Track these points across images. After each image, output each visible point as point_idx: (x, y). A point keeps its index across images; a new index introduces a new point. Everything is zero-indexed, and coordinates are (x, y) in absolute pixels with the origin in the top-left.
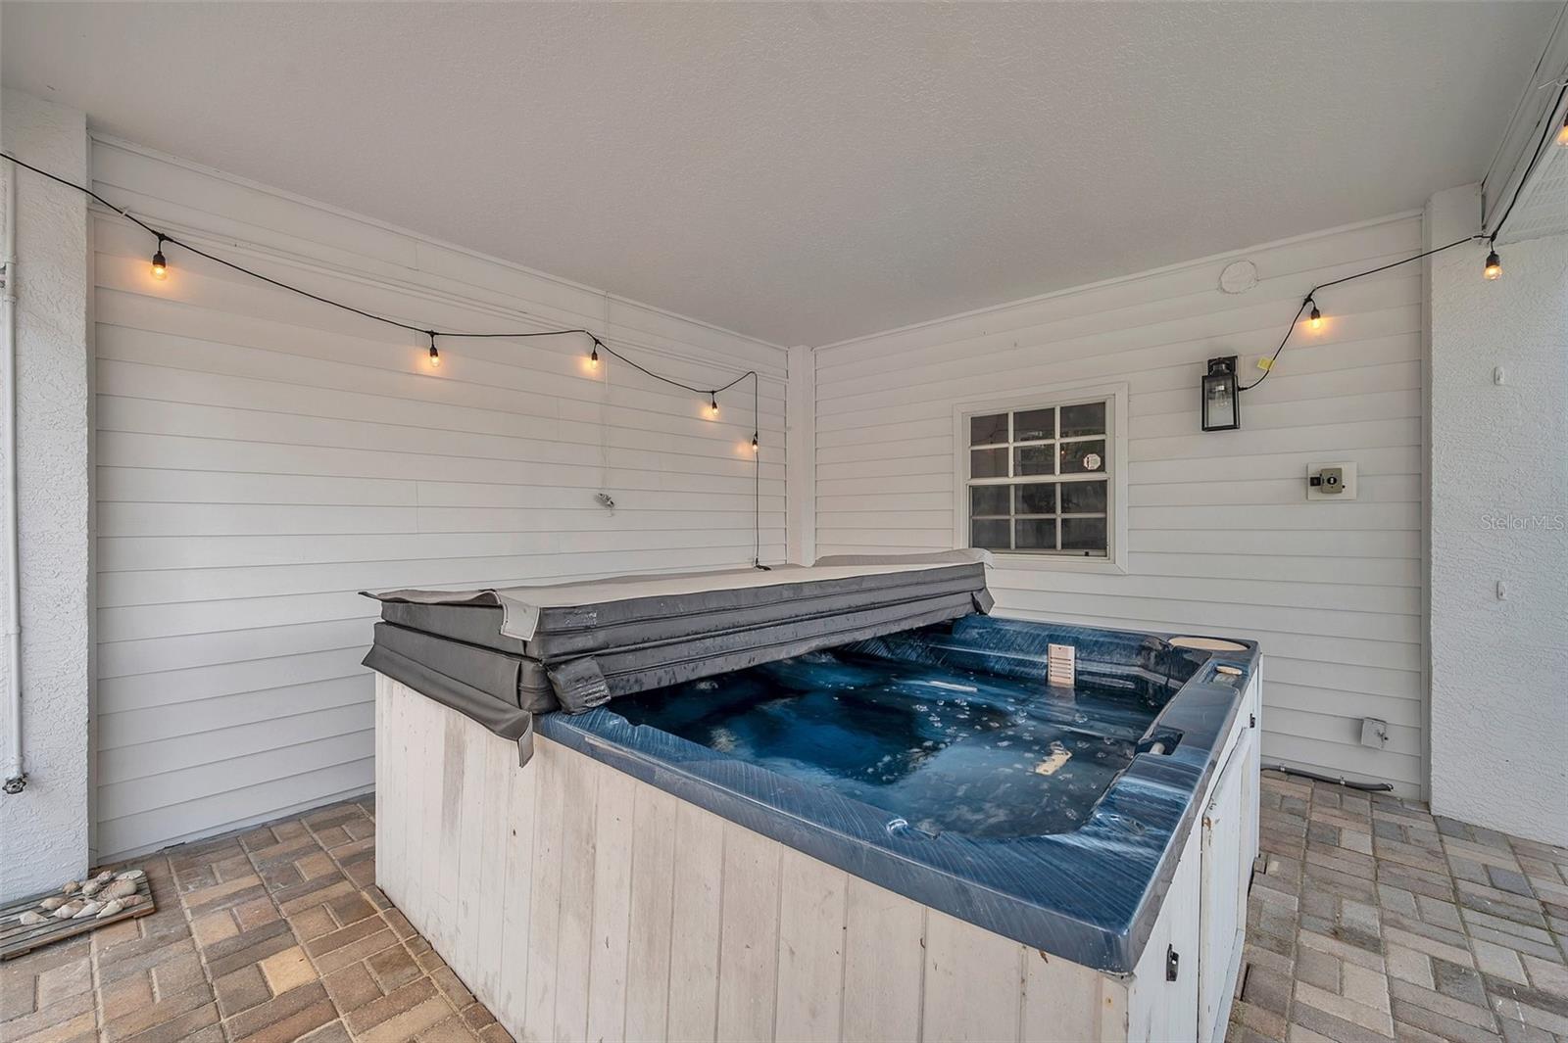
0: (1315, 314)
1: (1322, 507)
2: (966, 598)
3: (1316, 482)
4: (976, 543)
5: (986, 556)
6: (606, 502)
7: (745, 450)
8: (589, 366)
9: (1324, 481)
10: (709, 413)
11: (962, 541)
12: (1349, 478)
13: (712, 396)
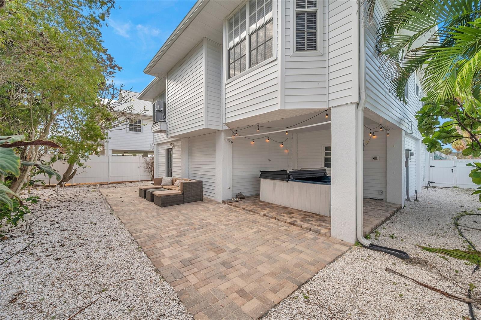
0: (374, 135)
1: (375, 162)
2: (324, 173)
3: (373, 158)
4: (325, 166)
5: (326, 168)
6: (270, 160)
7: (286, 151)
8: (267, 141)
9: (375, 158)
10: (281, 146)
11: (323, 166)
12: (378, 158)
13: (282, 143)
